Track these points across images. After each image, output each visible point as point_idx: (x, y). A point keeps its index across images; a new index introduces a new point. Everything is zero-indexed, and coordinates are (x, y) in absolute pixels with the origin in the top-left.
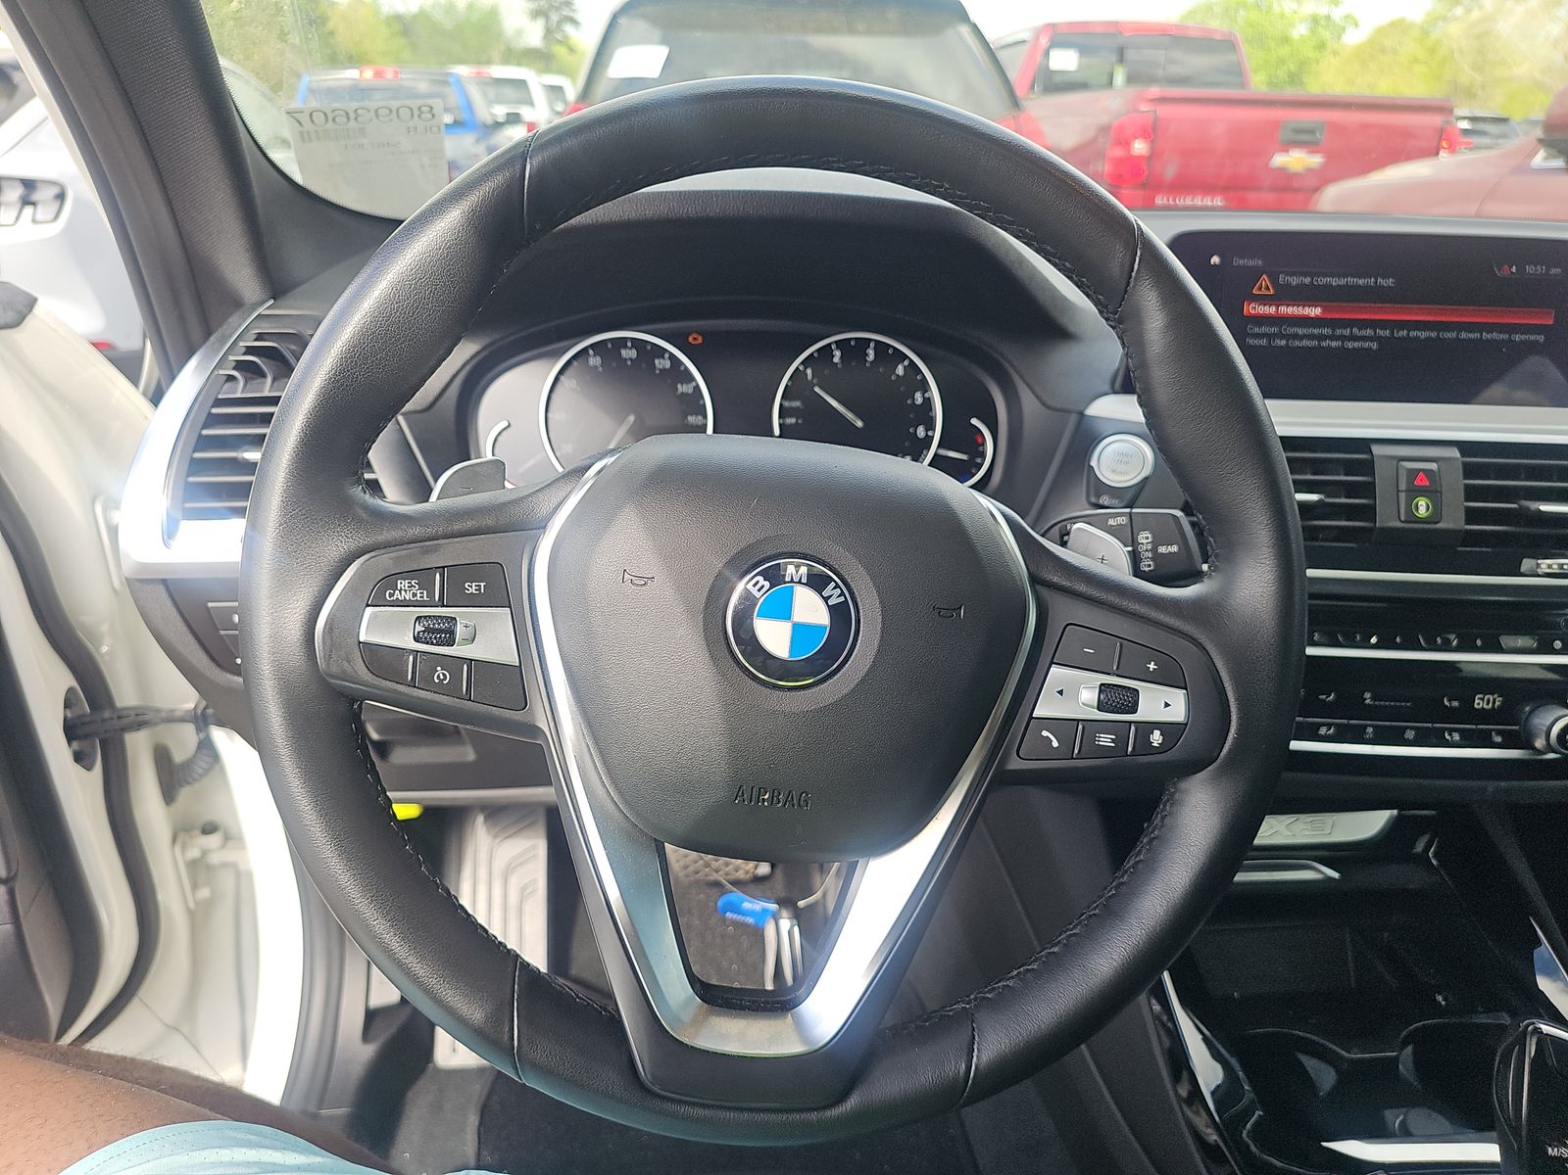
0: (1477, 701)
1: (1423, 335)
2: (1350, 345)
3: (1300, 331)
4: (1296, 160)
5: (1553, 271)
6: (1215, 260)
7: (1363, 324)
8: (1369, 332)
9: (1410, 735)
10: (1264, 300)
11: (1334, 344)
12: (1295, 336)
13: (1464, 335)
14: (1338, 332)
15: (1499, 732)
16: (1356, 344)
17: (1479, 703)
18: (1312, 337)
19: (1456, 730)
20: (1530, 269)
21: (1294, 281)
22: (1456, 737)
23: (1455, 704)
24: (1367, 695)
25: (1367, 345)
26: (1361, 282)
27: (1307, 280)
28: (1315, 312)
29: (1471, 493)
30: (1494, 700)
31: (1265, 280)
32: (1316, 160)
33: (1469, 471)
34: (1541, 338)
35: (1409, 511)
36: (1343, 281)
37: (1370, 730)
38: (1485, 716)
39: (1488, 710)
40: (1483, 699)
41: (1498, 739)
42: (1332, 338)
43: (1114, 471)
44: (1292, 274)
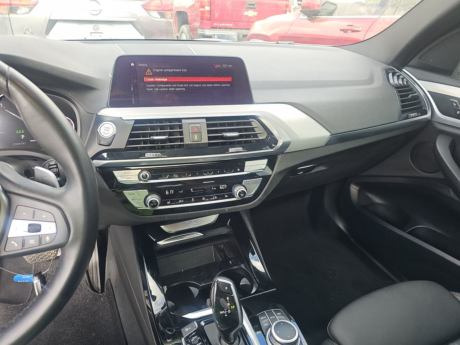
0: (220, 187)
1: (197, 86)
2: (177, 89)
3: (162, 86)
4: (251, 13)
5: (230, 66)
6: (132, 64)
7: (180, 83)
8: (182, 85)
9: (204, 199)
10: (150, 76)
11: (172, 89)
12: (161, 87)
13: (208, 85)
14: (173, 86)
15: (226, 195)
16: (179, 89)
17: (221, 188)
18: (165, 87)
19: (215, 196)
20: (224, 66)
21: (158, 71)
22: (216, 197)
23: (215, 189)
24: (192, 190)
25: (182, 89)
26: (177, 70)
27: (162, 70)
28: (166, 80)
29: (209, 132)
30: (225, 186)
31: (149, 70)
32: (256, 14)
33: (208, 125)
34: (229, 85)
35: (192, 139)
36: (172, 70)
37: (193, 199)
38: (223, 191)
39: (224, 189)
40: (222, 186)
41: (226, 196)
42: (172, 87)
43: (104, 133)
44: (157, 68)
